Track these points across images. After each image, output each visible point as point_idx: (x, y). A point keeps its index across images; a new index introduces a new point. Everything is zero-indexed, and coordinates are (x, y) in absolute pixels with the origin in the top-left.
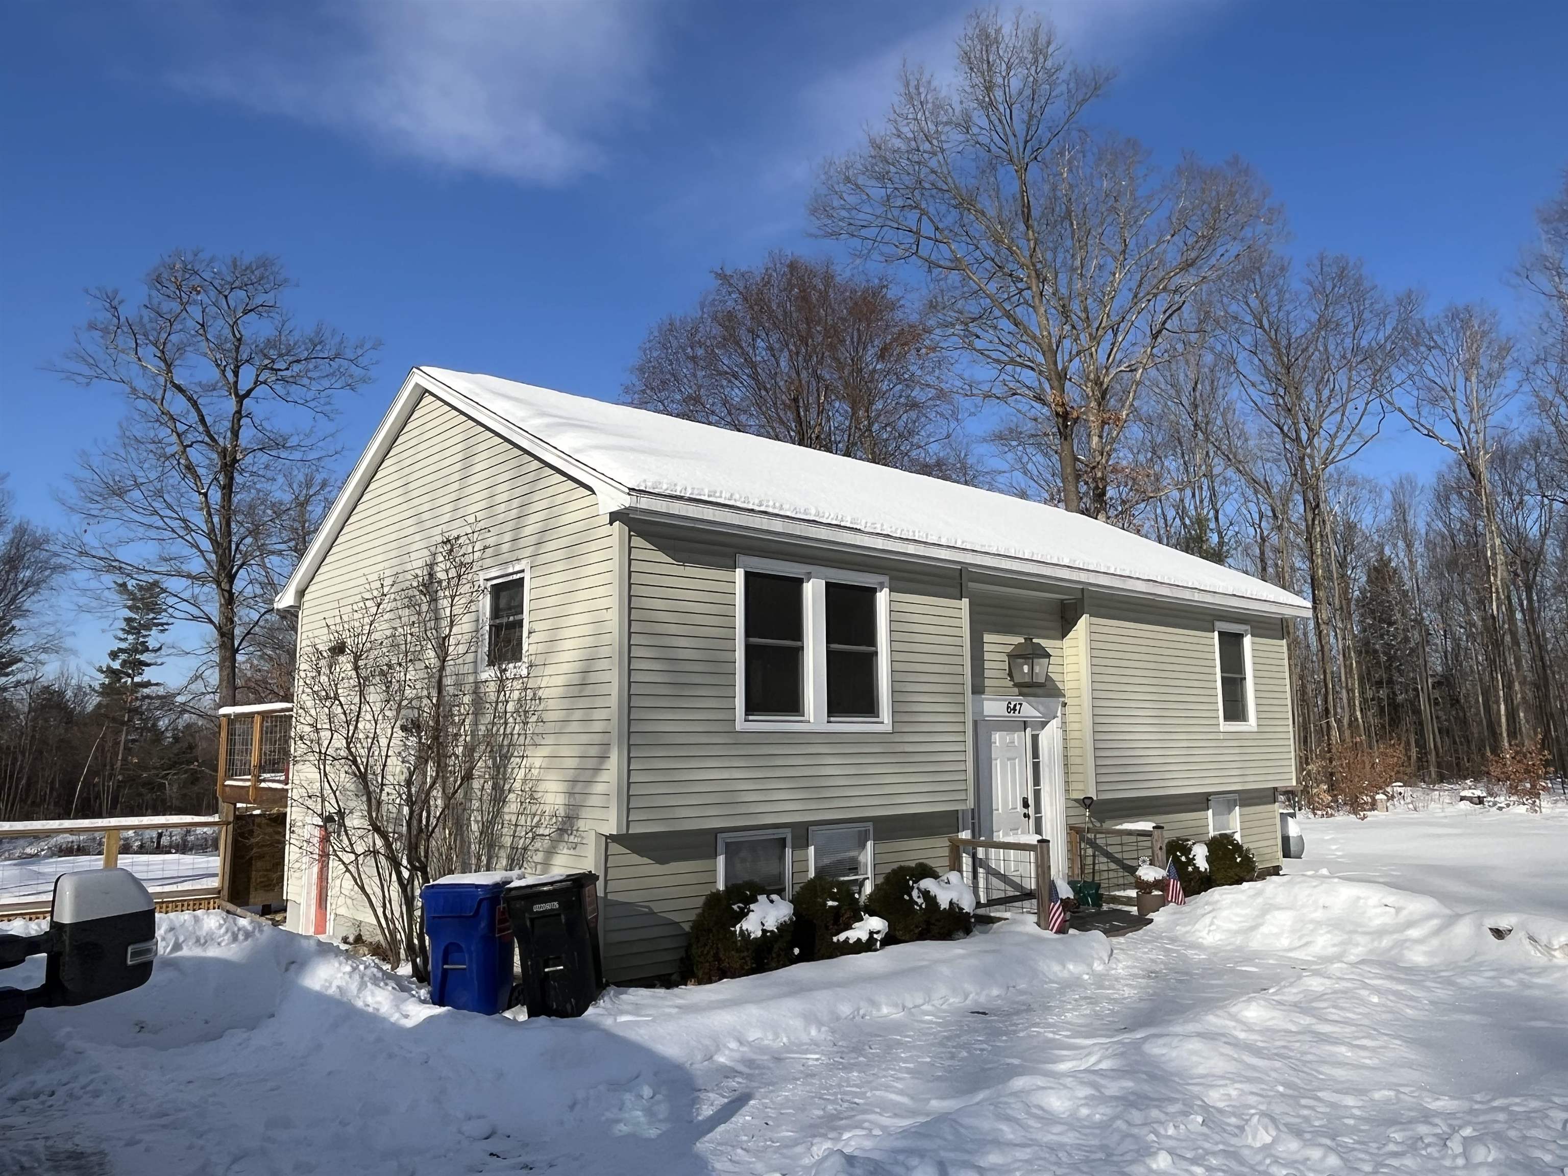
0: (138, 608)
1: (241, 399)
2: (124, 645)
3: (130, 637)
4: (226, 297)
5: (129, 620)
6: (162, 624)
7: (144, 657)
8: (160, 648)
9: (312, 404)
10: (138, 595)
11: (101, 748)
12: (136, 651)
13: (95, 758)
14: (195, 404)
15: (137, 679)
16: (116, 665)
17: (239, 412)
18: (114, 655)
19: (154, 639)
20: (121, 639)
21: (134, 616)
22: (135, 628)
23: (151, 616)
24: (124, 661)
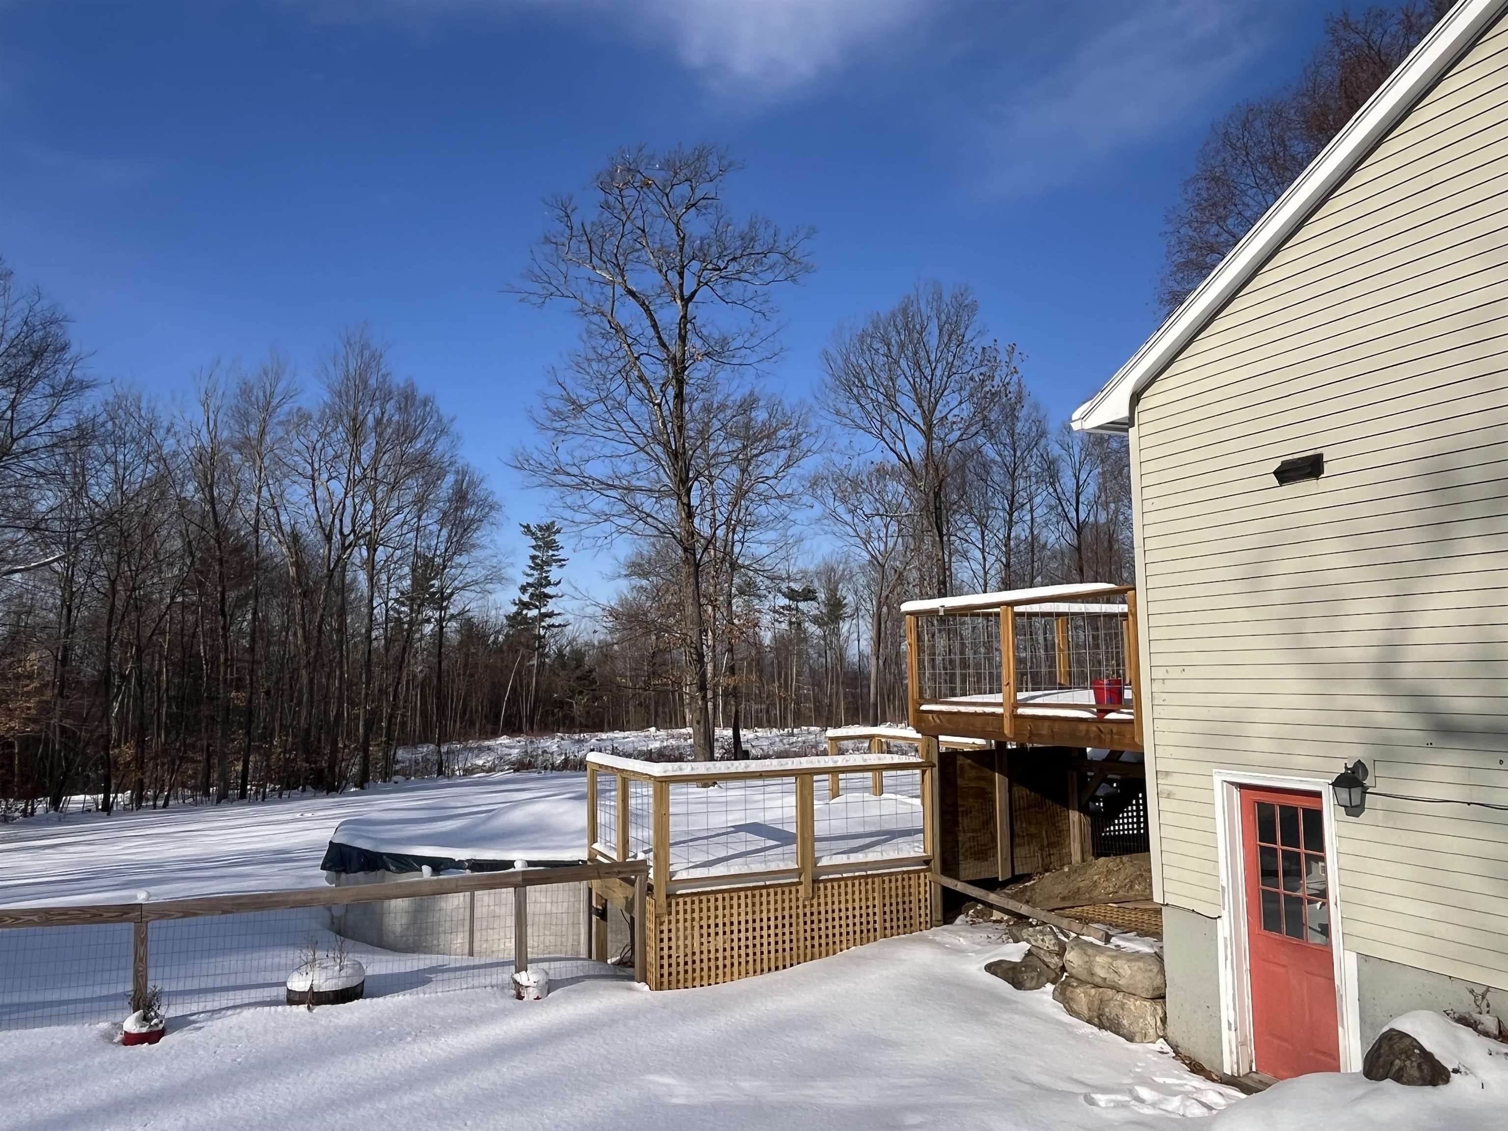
0: (540, 547)
1: (687, 301)
2: (531, 580)
3: (535, 573)
4: (667, 195)
5: (533, 558)
6: (560, 560)
7: (548, 590)
8: (559, 582)
9: (751, 304)
10: (539, 534)
11: (518, 673)
12: (541, 585)
13: (515, 681)
14: (648, 310)
15: (543, 610)
16: (526, 598)
17: (684, 317)
18: (523, 589)
19: (554, 573)
20: (528, 575)
21: (538, 553)
22: (538, 565)
23: (551, 553)
24: (532, 594)
